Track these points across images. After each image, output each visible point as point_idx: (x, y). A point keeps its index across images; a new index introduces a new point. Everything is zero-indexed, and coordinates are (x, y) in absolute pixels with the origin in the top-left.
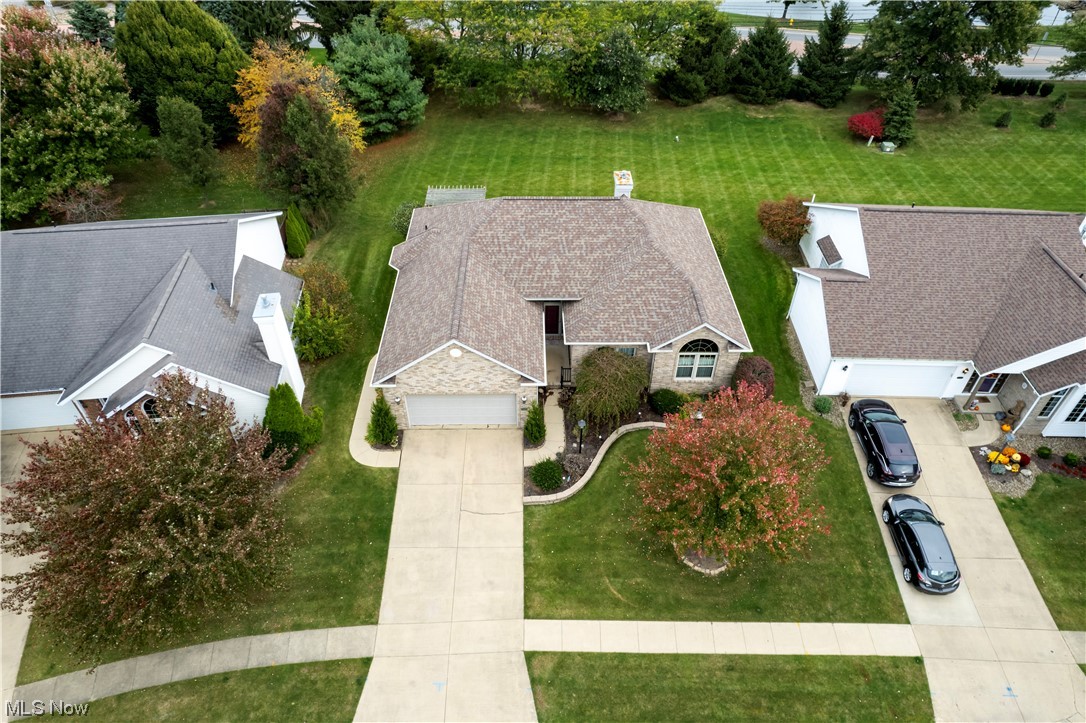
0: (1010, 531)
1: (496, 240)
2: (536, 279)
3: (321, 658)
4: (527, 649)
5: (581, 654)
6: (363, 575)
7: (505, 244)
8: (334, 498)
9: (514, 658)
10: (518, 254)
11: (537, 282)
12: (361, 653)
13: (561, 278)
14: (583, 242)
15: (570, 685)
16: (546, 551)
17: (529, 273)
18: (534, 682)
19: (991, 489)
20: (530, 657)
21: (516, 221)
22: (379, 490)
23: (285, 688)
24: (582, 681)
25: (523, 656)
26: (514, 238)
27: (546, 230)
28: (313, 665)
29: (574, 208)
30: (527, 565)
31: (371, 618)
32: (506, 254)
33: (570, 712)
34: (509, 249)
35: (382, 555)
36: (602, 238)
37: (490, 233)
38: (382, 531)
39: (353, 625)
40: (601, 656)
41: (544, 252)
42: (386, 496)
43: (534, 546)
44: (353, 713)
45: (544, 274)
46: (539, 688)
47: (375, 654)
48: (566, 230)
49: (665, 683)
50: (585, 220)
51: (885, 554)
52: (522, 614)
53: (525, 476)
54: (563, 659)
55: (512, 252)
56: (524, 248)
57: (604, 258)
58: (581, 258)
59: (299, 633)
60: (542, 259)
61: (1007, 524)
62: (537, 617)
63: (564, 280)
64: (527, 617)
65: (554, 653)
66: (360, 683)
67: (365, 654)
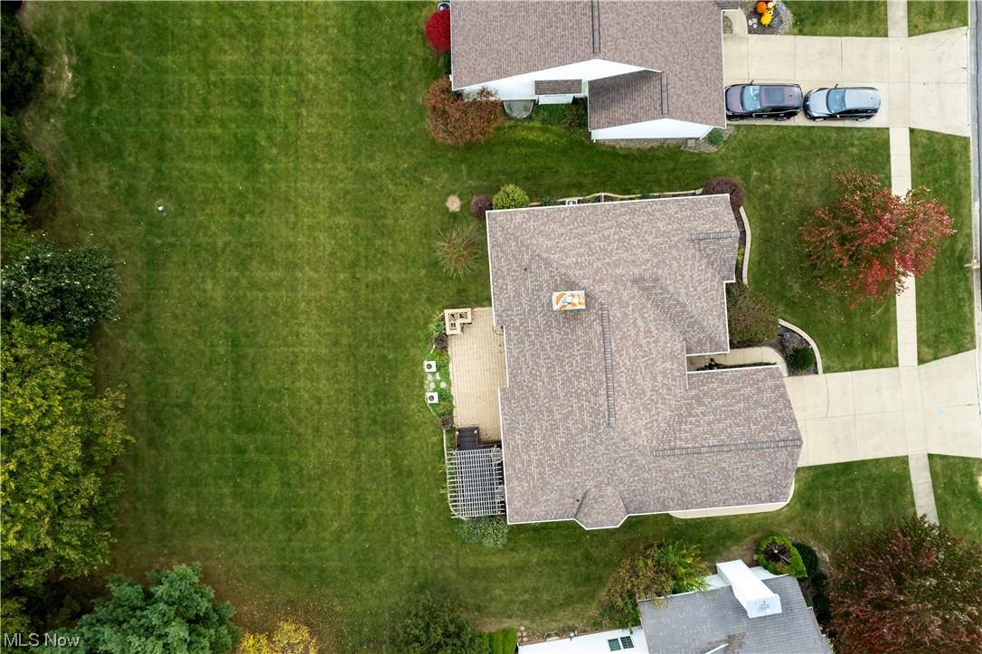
0: (821, 35)
1: (649, 426)
2: (674, 383)
3: (930, 484)
4: (917, 363)
5: (918, 331)
6: (878, 472)
7: (651, 416)
8: (822, 508)
9: (923, 371)
10: (657, 402)
11: (676, 381)
12: (926, 461)
13: (672, 360)
14: (644, 341)
15: (937, 337)
16: (855, 356)
17: (670, 389)
18: (936, 358)
19: (786, 34)
20: (921, 361)
21: (633, 408)
22: (815, 478)
23: (949, 499)
24: (933, 331)
25: (921, 366)
26: (646, 408)
27: (637, 378)
28: (935, 487)
29: (618, 351)
30: (865, 368)
31: (904, 461)
32: (658, 413)
33: (951, 337)
34: (654, 412)
35: (864, 463)
36: (640, 323)
37: (643, 433)
38: (846, 467)
39: (909, 471)
40: (919, 319)
41: (654, 378)
42: (819, 471)
43: (851, 365)
44: (959, 457)
45: (670, 375)
46: (939, 355)
47: (925, 453)
48: (636, 358)
49: (933, 283)
50: (627, 340)
51: (843, 129)
52: (896, 368)
53: (797, 375)
54: (921, 342)
55: (656, 408)
56: (653, 398)
57: (655, 320)
58: (656, 342)
59: (916, 501)
60: (659, 379)
61: (816, 35)
62: (897, 359)
63: (673, 357)
64: (897, 365)
65: (918, 347)
66: (943, 457)
67: (927, 458)
